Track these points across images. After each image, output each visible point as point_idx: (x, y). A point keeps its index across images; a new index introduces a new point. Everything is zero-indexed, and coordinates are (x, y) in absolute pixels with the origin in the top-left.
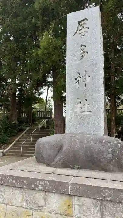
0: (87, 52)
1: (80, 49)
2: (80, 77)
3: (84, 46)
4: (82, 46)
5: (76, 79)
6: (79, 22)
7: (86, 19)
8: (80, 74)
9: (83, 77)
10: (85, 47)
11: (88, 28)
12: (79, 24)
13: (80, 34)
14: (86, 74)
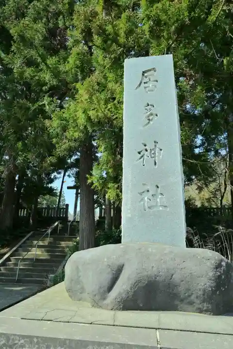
0: (157, 115)
1: (146, 109)
2: (146, 150)
3: (151, 105)
4: (148, 105)
5: (139, 153)
6: (143, 72)
7: (154, 70)
8: (145, 145)
9: (151, 150)
10: (153, 106)
11: (157, 81)
12: (143, 75)
13: (145, 88)
14: (155, 146)
